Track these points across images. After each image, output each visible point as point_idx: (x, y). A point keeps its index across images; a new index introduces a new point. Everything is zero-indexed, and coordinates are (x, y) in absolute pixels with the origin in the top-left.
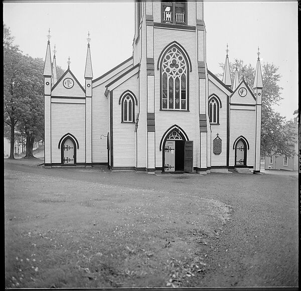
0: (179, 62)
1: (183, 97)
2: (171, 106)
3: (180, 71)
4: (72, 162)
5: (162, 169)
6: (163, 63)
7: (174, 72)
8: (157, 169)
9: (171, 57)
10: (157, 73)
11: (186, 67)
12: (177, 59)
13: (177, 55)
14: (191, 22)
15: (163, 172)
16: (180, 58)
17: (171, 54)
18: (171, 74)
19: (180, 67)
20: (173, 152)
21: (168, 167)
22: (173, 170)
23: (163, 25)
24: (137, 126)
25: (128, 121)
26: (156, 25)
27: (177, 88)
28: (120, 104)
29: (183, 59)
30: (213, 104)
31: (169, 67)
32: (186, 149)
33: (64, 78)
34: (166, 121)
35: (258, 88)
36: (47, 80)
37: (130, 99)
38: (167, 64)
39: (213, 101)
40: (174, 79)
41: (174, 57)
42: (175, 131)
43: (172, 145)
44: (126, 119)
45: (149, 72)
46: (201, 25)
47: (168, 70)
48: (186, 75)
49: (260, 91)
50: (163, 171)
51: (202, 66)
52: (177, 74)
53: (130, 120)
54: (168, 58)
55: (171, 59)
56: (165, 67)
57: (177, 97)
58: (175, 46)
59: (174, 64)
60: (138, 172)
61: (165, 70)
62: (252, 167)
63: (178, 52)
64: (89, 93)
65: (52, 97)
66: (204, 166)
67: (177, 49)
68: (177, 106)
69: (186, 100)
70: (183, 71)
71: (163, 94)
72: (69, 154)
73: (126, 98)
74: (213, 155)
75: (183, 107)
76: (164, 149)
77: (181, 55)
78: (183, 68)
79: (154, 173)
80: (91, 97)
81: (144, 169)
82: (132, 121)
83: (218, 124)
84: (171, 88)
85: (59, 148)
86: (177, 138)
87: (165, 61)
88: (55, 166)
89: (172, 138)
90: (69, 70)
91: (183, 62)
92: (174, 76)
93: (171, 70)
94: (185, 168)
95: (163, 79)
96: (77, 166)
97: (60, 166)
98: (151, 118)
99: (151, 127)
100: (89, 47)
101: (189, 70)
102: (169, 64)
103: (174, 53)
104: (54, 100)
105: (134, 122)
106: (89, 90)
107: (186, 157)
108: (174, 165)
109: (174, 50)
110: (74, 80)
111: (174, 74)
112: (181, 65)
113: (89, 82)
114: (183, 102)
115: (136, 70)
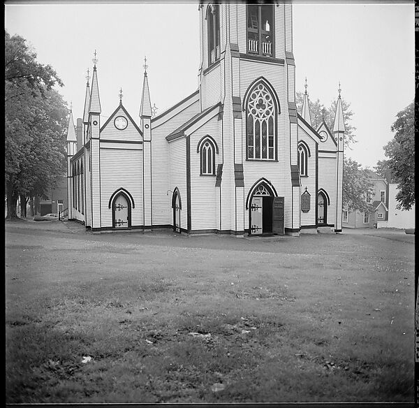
0: (266, 102)
1: (271, 145)
2: (258, 156)
3: (268, 113)
4: (126, 225)
5: (248, 232)
6: (249, 103)
7: (261, 114)
8: (241, 233)
9: (257, 96)
10: (243, 115)
11: (274, 109)
12: (264, 98)
13: (264, 93)
14: (279, 54)
15: (250, 235)
16: (267, 97)
17: (258, 93)
18: (258, 116)
19: (267, 109)
20: (260, 210)
21: (254, 229)
22: (261, 231)
23: (248, 56)
24: (220, 180)
25: (207, 173)
26: (242, 56)
27: (264, 134)
28: (198, 152)
29: (271, 98)
30: (301, 152)
31: (255, 107)
32: (274, 206)
33: (115, 117)
34: (253, 173)
35: (340, 132)
36: (94, 118)
37: (210, 145)
38: (253, 104)
39: (301, 149)
40: (261, 123)
41: (261, 96)
42: (264, 185)
43: (258, 202)
44: (205, 172)
45: (236, 114)
46: (290, 58)
47: (254, 112)
48: (274, 117)
49: (341, 135)
50: (250, 233)
51: (292, 108)
52: (264, 116)
53: (210, 172)
54: (254, 96)
55: (258, 98)
56: (251, 107)
57: (264, 144)
58: (262, 82)
59: (261, 105)
60: (222, 235)
61: (251, 111)
62: (333, 226)
63: (265, 89)
64: (147, 136)
65: (101, 141)
66: (296, 226)
67: (264, 87)
68: (265, 156)
69: (274, 147)
70: (271, 113)
71: (249, 141)
72: (122, 215)
73: (204, 146)
75: (271, 156)
76: (250, 207)
77: (269, 94)
78: (271, 109)
79: (242, 236)
80: (150, 141)
81: (229, 232)
82: (212, 174)
83: (307, 176)
84: (258, 134)
85: (110, 208)
86: (264, 193)
87: (251, 100)
88: (104, 232)
89: (259, 193)
90: (121, 106)
91: (271, 102)
92: (261, 119)
93: (258, 111)
94: (275, 229)
95: (249, 122)
96: (132, 231)
97: (111, 231)
98: (239, 170)
99: (239, 181)
100: (146, 76)
101: (278, 112)
102: (255, 104)
103: (261, 91)
104: (104, 145)
105: (214, 175)
106: (147, 133)
107: (275, 217)
108: (261, 226)
109: (261, 88)
110: (128, 119)
111: (261, 117)
112: (269, 105)
113: (147, 121)
114: (271, 151)
115: (217, 111)
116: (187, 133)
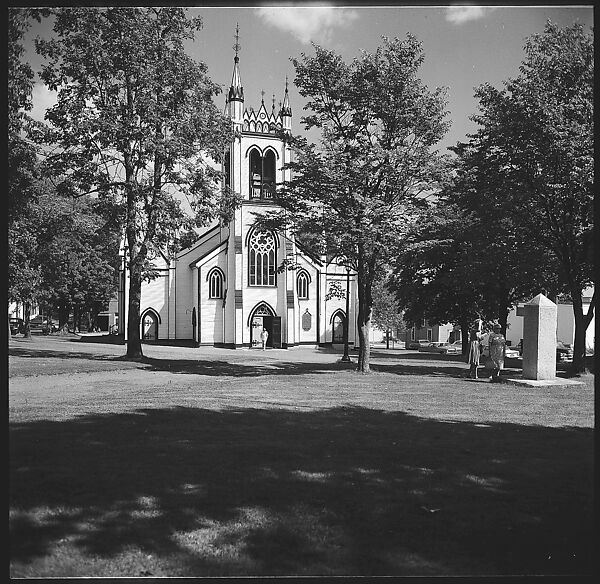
0: (267, 238)
1: (271, 273)
2: (259, 283)
3: (269, 247)
5: (250, 345)
6: (252, 240)
7: (262, 248)
8: (244, 345)
10: (245, 250)
11: (274, 243)
12: (265, 235)
15: (251, 348)
18: (259, 250)
19: (268, 243)
21: (255, 343)
23: (251, 202)
24: (225, 302)
25: (215, 297)
26: (245, 202)
28: (207, 280)
30: (302, 279)
31: (256, 243)
34: (252, 297)
37: (218, 275)
38: (255, 240)
39: (302, 276)
40: (262, 256)
42: (262, 307)
43: (260, 321)
44: (214, 295)
45: (237, 250)
47: (256, 246)
48: (274, 250)
52: (265, 250)
53: (218, 296)
54: (256, 234)
56: (253, 243)
57: (265, 273)
59: (262, 241)
61: (253, 246)
64: (172, 265)
66: (291, 342)
68: (265, 283)
69: (274, 276)
70: (271, 247)
71: (251, 270)
73: (214, 275)
74: (302, 330)
75: (271, 283)
76: (252, 325)
78: (272, 244)
79: (242, 348)
80: (175, 269)
81: (232, 345)
83: (308, 299)
84: (259, 264)
86: (264, 314)
87: (253, 237)
89: (260, 313)
91: (271, 238)
92: (262, 252)
93: (260, 246)
94: (274, 344)
95: (251, 255)
98: (239, 295)
99: (239, 303)
101: (277, 246)
102: (257, 240)
105: (221, 298)
106: (172, 262)
111: (262, 250)
112: (269, 241)
114: (271, 278)
115: (224, 247)
116: (198, 265)
